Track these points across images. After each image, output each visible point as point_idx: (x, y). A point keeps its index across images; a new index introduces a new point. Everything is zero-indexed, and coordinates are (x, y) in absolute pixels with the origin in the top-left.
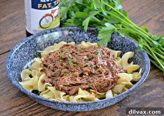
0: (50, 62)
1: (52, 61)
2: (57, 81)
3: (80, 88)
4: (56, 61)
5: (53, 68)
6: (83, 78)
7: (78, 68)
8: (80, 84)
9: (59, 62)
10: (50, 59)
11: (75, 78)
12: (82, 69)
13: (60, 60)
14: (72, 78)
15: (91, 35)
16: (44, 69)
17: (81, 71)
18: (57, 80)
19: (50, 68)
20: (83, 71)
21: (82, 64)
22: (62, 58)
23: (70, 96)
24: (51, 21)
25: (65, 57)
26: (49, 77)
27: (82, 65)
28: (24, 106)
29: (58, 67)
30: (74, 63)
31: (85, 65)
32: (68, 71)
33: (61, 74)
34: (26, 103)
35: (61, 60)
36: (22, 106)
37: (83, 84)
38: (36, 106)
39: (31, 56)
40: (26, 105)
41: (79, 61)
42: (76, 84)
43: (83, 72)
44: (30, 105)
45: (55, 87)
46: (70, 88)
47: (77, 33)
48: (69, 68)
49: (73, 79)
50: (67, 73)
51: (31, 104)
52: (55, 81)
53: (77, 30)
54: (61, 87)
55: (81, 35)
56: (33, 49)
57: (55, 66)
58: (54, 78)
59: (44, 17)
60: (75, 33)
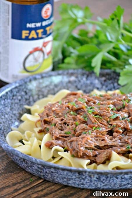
0: (55, 116)
1: (58, 114)
2: (73, 143)
3: (114, 151)
4: (64, 114)
5: (60, 125)
6: (115, 137)
7: (103, 122)
8: (111, 147)
9: (69, 116)
10: (53, 111)
11: (101, 137)
12: (110, 123)
13: (70, 112)
14: (96, 137)
15: (105, 81)
16: (46, 128)
17: (110, 126)
18: (71, 142)
19: (57, 125)
20: (113, 125)
21: (109, 115)
22: (74, 110)
23: (98, 165)
24: (41, 60)
25: (78, 108)
26: (57, 139)
27: (109, 117)
28: (22, 185)
29: (69, 122)
30: (96, 115)
31: (114, 117)
32: (88, 127)
33: (77, 133)
34: (24, 181)
35: (72, 112)
36: (18, 185)
37: (115, 146)
38: (41, 184)
39: (15, 115)
40: (25, 184)
41: (105, 112)
42: (105, 146)
43: (112, 128)
44: (30, 184)
45: (71, 153)
46: (97, 152)
47: (82, 79)
48: (89, 122)
49: (100, 138)
50: (86, 130)
51: (32, 182)
52: (69, 144)
53: (83, 75)
54: (82, 151)
55: (88, 82)
56: (17, 103)
57: (63, 121)
58: (66, 139)
59: (31, 53)
60: (80, 78)
